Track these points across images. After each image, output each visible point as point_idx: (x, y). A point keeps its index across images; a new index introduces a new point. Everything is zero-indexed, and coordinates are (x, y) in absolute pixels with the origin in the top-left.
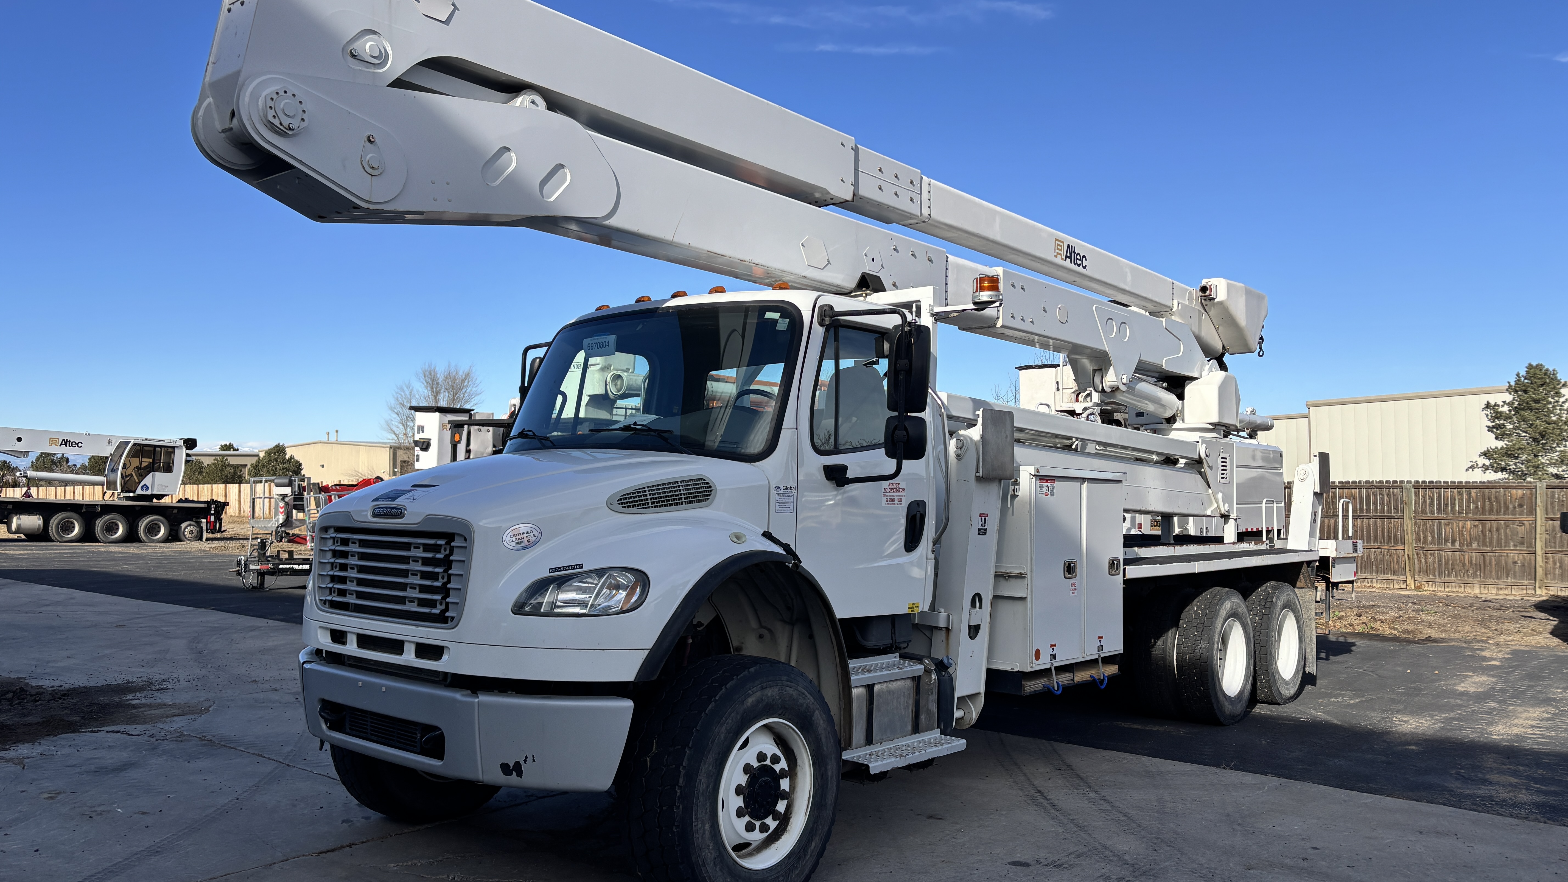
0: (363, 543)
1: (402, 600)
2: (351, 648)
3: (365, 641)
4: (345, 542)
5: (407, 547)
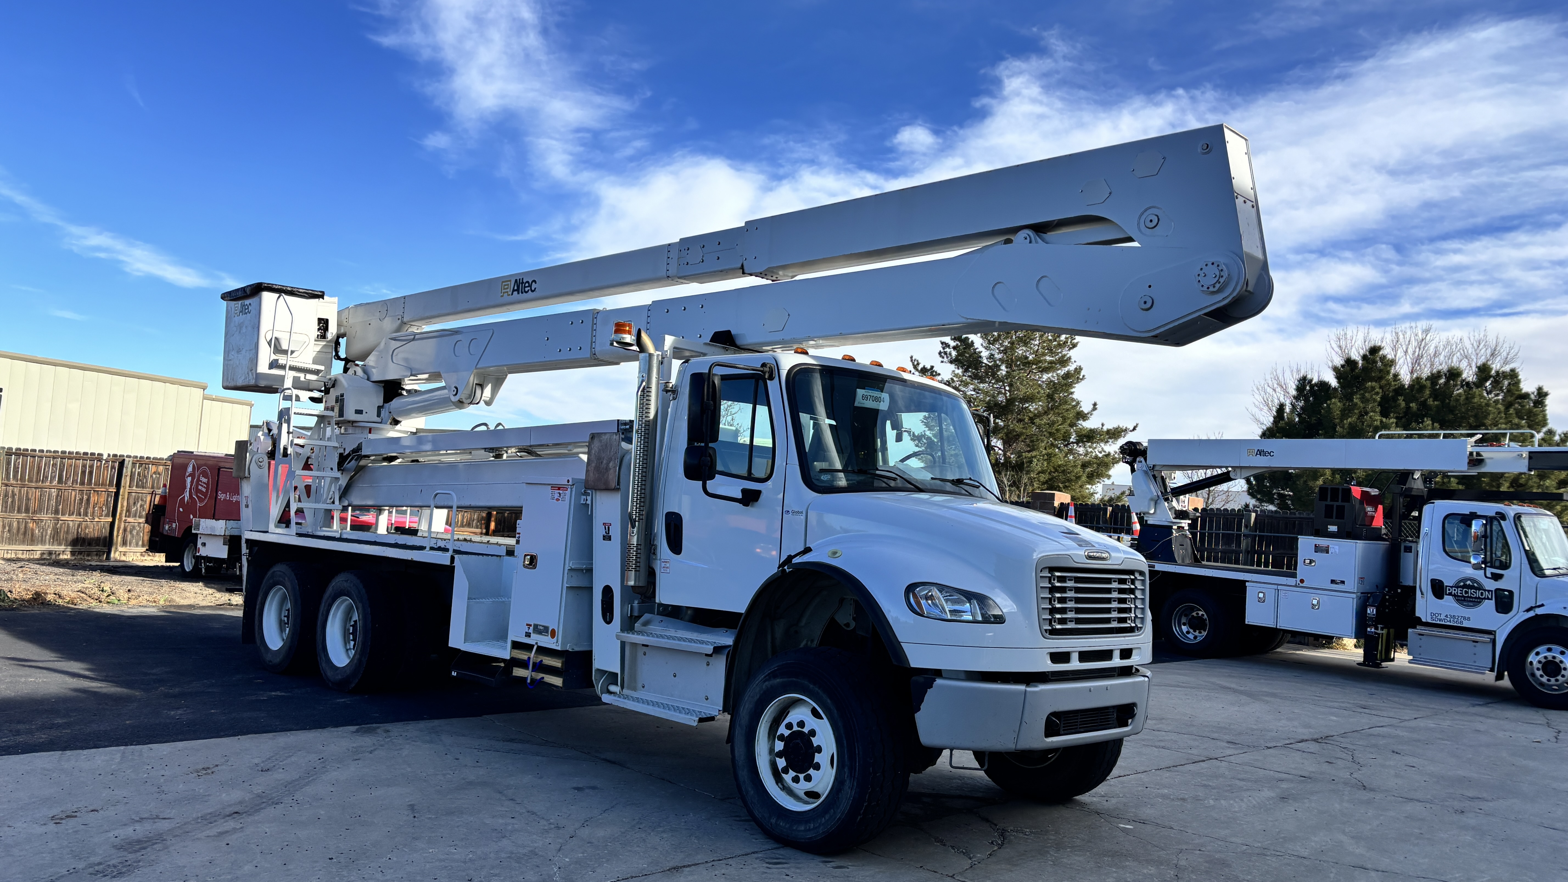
0: (1078, 580)
1: (1108, 621)
2: (1075, 664)
3: (1085, 656)
4: (1062, 579)
5: (1109, 581)
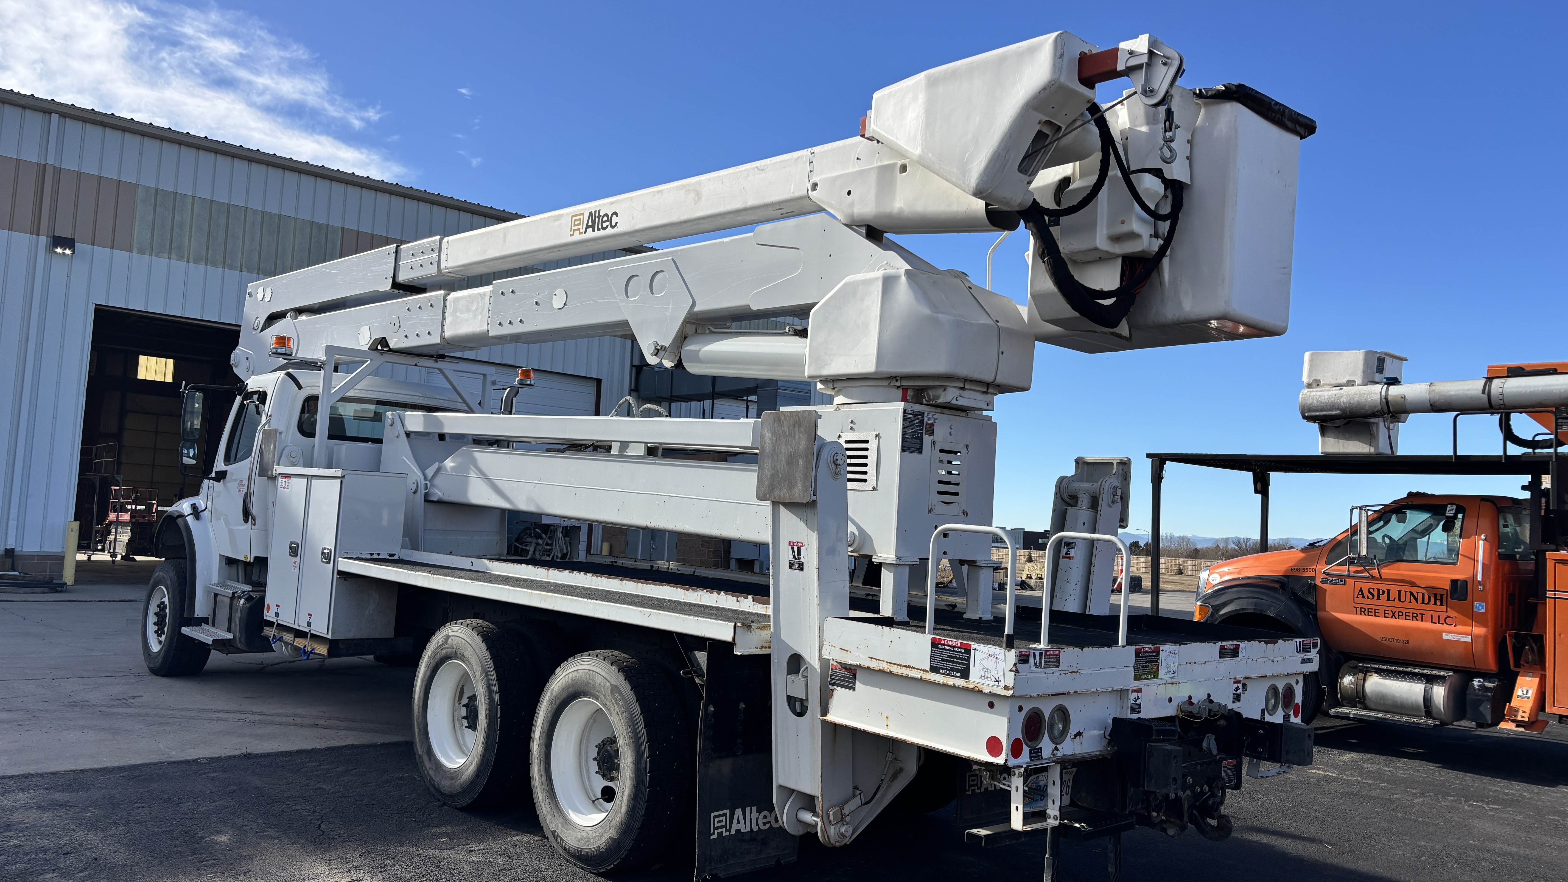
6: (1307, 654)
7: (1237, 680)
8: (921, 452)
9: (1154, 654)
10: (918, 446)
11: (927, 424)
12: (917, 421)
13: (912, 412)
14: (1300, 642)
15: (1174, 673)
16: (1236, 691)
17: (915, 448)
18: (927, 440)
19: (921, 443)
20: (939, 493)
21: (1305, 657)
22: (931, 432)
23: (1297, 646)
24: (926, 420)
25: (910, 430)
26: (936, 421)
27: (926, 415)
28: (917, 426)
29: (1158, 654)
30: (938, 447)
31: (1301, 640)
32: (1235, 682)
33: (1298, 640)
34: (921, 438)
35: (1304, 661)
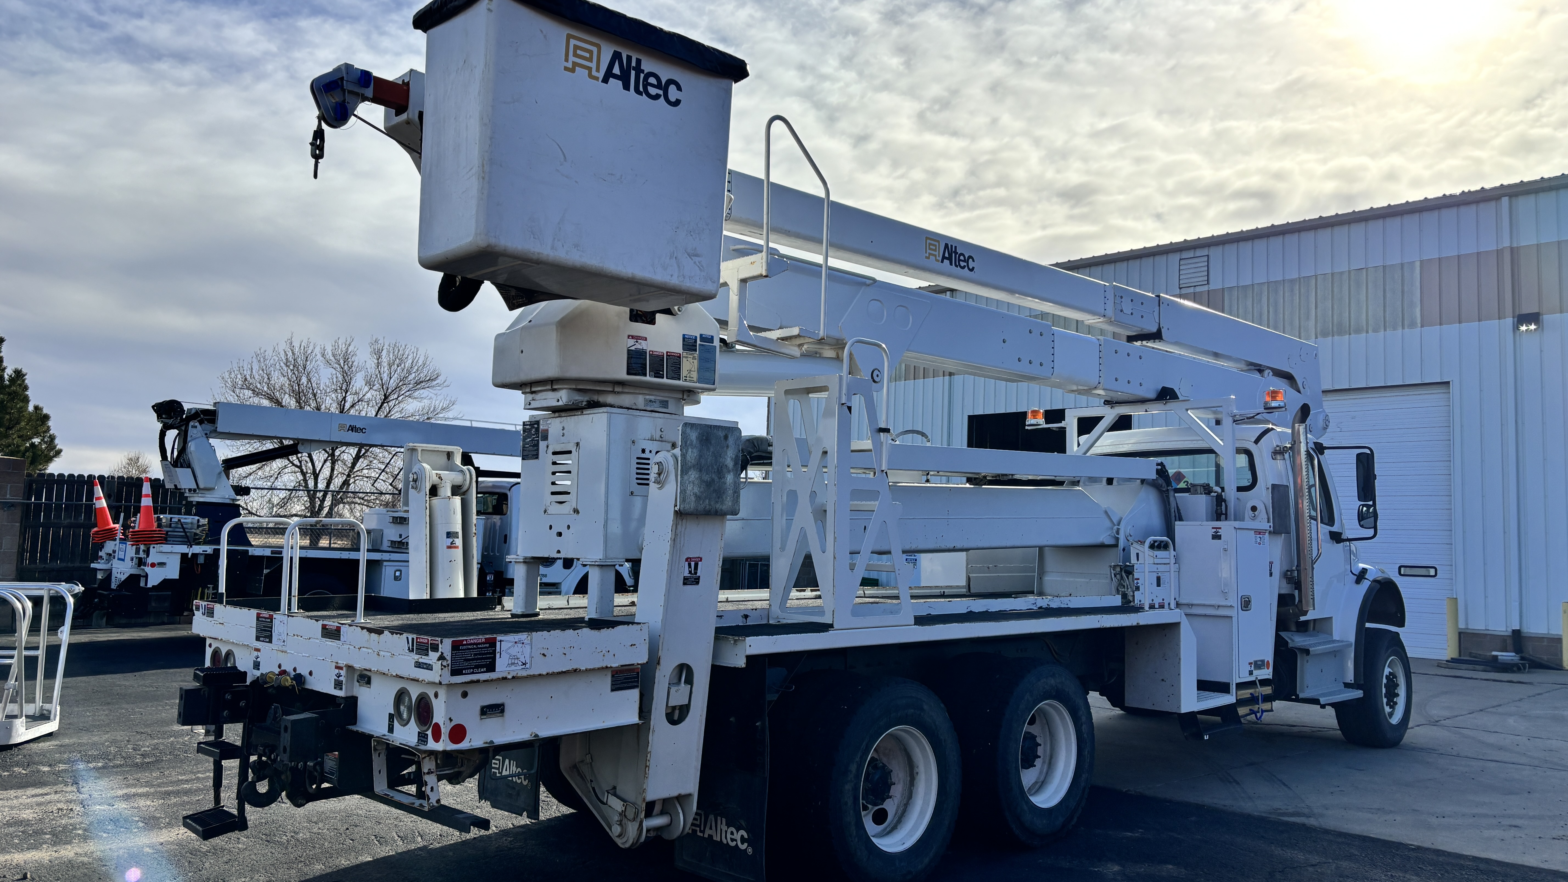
6: (423, 657)
7: (339, 665)
8: (537, 458)
9: (269, 620)
10: (535, 453)
11: (543, 430)
12: (534, 430)
13: (529, 423)
14: (413, 639)
15: (284, 642)
16: (338, 677)
17: (533, 455)
18: (542, 444)
19: (538, 450)
20: (553, 493)
21: (420, 660)
22: (545, 438)
23: (408, 643)
24: (541, 427)
25: (528, 440)
26: (550, 426)
27: (541, 422)
28: (534, 435)
29: (272, 622)
30: (551, 450)
31: (415, 636)
32: (337, 667)
33: (410, 636)
34: (537, 445)
35: (419, 665)
